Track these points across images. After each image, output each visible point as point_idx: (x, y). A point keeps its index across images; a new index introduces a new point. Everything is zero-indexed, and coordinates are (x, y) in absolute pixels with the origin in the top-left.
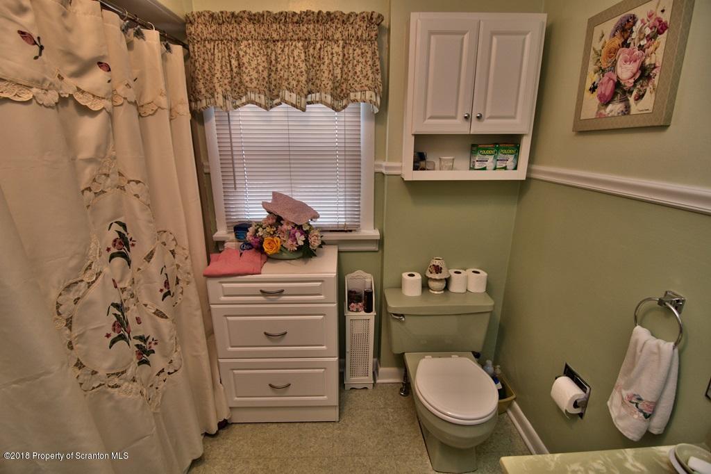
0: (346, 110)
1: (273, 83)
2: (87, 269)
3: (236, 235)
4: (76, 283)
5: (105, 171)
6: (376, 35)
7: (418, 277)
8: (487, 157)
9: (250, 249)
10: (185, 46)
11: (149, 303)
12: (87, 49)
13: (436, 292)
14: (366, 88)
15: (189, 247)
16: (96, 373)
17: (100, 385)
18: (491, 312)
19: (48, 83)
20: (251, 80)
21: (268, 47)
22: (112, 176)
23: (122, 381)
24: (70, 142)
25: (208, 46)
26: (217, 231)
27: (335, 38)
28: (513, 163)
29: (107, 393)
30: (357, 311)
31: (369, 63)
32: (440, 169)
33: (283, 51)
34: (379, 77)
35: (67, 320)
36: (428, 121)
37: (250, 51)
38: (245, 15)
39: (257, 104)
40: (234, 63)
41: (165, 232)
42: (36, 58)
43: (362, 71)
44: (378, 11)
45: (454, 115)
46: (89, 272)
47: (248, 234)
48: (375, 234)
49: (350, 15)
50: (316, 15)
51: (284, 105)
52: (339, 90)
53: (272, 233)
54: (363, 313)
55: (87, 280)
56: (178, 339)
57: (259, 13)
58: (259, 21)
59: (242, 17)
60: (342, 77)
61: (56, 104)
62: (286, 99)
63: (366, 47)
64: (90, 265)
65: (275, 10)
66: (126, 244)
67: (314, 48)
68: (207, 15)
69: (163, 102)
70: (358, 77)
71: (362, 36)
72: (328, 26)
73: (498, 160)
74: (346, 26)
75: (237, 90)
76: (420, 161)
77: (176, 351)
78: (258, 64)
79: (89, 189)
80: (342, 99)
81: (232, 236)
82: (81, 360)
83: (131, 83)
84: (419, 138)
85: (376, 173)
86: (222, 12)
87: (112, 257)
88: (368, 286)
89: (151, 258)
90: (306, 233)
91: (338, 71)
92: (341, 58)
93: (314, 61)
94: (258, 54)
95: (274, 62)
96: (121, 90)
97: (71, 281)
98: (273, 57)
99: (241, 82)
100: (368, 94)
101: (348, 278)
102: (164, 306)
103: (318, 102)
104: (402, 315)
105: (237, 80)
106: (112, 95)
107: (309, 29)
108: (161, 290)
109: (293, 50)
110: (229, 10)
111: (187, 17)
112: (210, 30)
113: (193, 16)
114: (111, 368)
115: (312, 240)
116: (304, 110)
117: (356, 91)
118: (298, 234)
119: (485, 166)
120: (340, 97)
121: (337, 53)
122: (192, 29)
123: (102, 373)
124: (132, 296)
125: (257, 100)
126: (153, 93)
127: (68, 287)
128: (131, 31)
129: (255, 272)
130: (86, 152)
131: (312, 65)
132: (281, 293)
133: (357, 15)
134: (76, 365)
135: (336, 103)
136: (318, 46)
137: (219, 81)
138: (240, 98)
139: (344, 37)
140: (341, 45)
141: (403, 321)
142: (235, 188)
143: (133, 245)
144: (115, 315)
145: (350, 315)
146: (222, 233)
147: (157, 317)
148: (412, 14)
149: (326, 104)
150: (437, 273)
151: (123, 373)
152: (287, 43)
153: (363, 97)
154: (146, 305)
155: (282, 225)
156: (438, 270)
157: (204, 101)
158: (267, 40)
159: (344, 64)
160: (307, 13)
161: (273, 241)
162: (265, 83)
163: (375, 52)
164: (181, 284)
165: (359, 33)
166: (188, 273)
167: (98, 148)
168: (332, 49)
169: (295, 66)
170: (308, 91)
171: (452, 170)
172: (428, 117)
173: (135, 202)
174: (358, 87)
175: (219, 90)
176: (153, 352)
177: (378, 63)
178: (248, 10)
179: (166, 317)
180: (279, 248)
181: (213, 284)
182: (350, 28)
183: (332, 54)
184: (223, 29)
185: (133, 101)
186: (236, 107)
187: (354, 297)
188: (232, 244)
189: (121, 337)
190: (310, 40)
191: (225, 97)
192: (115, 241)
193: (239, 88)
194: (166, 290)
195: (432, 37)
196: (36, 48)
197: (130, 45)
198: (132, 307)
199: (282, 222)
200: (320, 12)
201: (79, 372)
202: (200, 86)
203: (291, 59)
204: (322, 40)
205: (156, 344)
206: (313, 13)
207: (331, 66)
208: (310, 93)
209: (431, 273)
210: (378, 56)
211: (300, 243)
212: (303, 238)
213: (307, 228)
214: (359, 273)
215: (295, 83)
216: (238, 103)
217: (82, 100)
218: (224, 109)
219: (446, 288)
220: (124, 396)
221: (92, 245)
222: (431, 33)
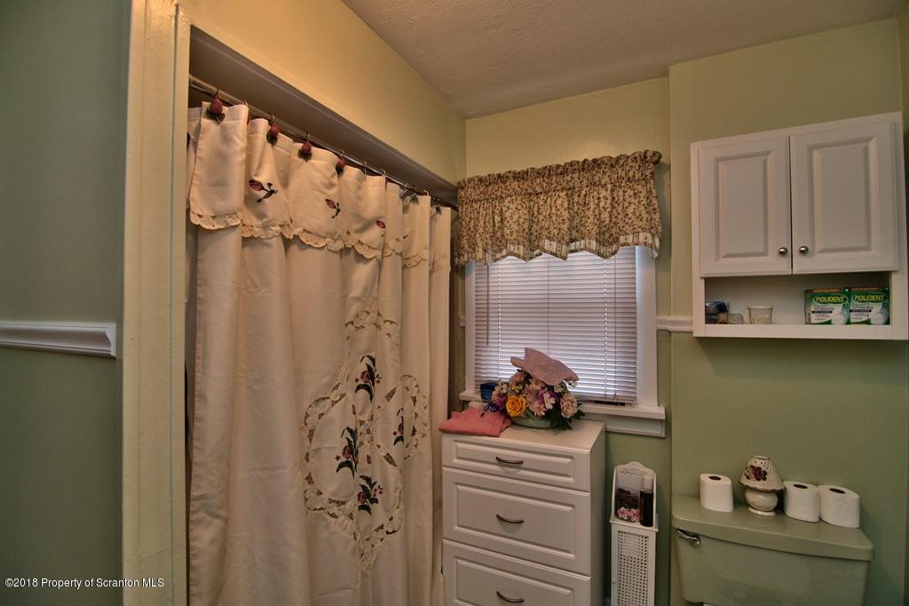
0: (617, 256)
1: (535, 234)
2: (334, 389)
3: (482, 395)
4: (324, 399)
5: (367, 309)
6: (652, 173)
7: (726, 482)
8: (830, 306)
9: (495, 411)
10: (455, 208)
11: (382, 445)
12: (370, 211)
13: (760, 513)
14: (640, 230)
15: (430, 395)
16: (321, 493)
17: (321, 509)
18: (869, 562)
19: (337, 235)
20: (512, 232)
21: (531, 200)
22: (372, 314)
23: (341, 512)
24: (345, 283)
25: (475, 206)
26: (465, 390)
27: (603, 183)
28: (880, 316)
29: (326, 520)
30: (629, 520)
31: (642, 203)
32: (751, 323)
33: (545, 202)
34: (657, 217)
35: (310, 431)
36: (722, 261)
37: (513, 206)
38: (510, 175)
39: (515, 255)
40: (497, 218)
41: (410, 376)
42: (333, 217)
43: (634, 212)
44: (652, 148)
45: (761, 250)
46: (336, 391)
47: (494, 393)
48: (658, 411)
49: (618, 159)
50: (580, 164)
51: (544, 255)
52: (607, 235)
53: (517, 391)
54: (638, 525)
55: (332, 398)
56: (402, 493)
57: (523, 171)
58: (523, 178)
59: (507, 177)
60: (610, 221)
61: (341, 250)
62: (546, 248)
63: (640, 187)
64: (337, 386)
65: (539, 166)
66: (372, 378)
67: (579, 196)
68: (476, 179)
69: (426, 254)
70: (630, 219)
71: (634, 176)
72: (594, 172)
73: (851, 311)
74: (614, 169)
75: (498, 243)
76: (716, 313)
77: (398, 507)
78: (520, 217)
79: (352, 323)
80: (611, 244)
81: (479, 397)
82: (312, 475)
83: (401, 238)
84: (711, 283)
85: (659, 331)
86: (489, 175)
87: (359, 388)
88: (647, 487)
89: (391, 397)
90: (559, 396)
91: (605, 216)
92: (609, 201)
93: (578, 209)
94: (520, 207)
95: (536, 214)
96: (391, 243)
97: (321, 396)
98: (536, 209)
99: (502, 236)
100: (642, 236)
101: (618, 470)
102: (395, 451)
103: (582, 250)
104: (696, 535)
105: (499, 234)
106: (384, 247)
107: (574, 179)
108: (395, 433)
109: (556, 200)
110: (496, 172)
111: (459, 183)
112: (478, 192)
113: (464, 182)
114: (334, 494)
115: (564, 405)
116: (565, 258)
117: (627, 234)
118: (546, 396)
119: (828, 319)
120: (607, 242)
121: (605, 198)
122: (463, 193)
123: (326, 496)
124: (368, 431)
125: (516, 251)
126: (419, 247)
127: (317, 401)
128: (408, 198)
129: (492, 434)
130: (356, 292)
131: (577, 213)
132: (519, 464)
133: (628, 157)
134: (307, 478)
135: (602, 250)
136: (583, 193)
137: (481, 236)
138: (501, 251)
139: (613, 180)
140: (609, 189)
141: (698, 546)
142: (487, 343)
143: (378, 382)
144: (348, 439)
145: (617, 525)
146: (470, 392)
147: (387, 463)
148: (692, 145)
149: (590, 251)
150: (759, 480)
151: (343, 503)
152: (550, 194)
153: (636, 240)
154: (379, 447)
155: (529, 383)
156: (760, 474)
157: (466, 256)
158: (530, 194)
159: (613, 207)
160: (571, 164)
161: (517, 401)
162: (525, 234)
163: (651, 191)
164: (417, 435)
165: (631, 174)
166: (425, 425)
167: (365, 290)
168: (599, 194)
169: (557, 215)
170: (571, 239)
171: (770, 323)
172: (722, 254)
173: (387, 340)
174: (628, 229)
175: (480, 244)
176: (377, 501)
177: (654, 201)
178: (513, 170)
179: (395, 465)
180: (523, 410)
181: (447, 440)
182: (620, 171)
183: (599, 198)
184: (490, 189)
185: (399, 252)
186: (496, 260)
187: (624, 498)
188: (477, 404)
189: (348, 464)
190: (574, 188)
191: (485, 251)
192: (364, 373)
193: (500, 242)
194: (399, 434)
195: (720, 164)
196: (335, 210)
197: (405, 209)
198: (366, 443)
199: (530, 380)
200: (585, 161)
201: (308, 486)
202: (464, 242)
203: (554, 209)
204: (588, 186)
205: (381, 493)
206: (578, 162)
207: (596, 211)
208: (572, 240)
209: (748, 478)
210: (654, 194)
211: (549, 406)
212: (552, 401)
213: (560, 390)
214: (636, 466)
215: (556, 231)
216: (498, 256)
217: (360, 250)
218: (483, 261)
219: (780, 508)
220: (338, 530)
221: (343, 369)
222: (718, 160)
